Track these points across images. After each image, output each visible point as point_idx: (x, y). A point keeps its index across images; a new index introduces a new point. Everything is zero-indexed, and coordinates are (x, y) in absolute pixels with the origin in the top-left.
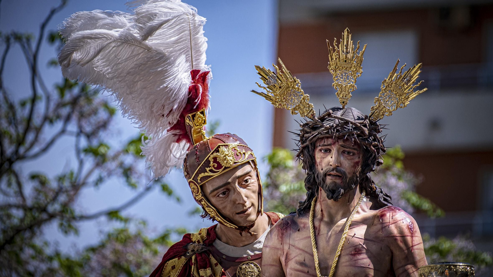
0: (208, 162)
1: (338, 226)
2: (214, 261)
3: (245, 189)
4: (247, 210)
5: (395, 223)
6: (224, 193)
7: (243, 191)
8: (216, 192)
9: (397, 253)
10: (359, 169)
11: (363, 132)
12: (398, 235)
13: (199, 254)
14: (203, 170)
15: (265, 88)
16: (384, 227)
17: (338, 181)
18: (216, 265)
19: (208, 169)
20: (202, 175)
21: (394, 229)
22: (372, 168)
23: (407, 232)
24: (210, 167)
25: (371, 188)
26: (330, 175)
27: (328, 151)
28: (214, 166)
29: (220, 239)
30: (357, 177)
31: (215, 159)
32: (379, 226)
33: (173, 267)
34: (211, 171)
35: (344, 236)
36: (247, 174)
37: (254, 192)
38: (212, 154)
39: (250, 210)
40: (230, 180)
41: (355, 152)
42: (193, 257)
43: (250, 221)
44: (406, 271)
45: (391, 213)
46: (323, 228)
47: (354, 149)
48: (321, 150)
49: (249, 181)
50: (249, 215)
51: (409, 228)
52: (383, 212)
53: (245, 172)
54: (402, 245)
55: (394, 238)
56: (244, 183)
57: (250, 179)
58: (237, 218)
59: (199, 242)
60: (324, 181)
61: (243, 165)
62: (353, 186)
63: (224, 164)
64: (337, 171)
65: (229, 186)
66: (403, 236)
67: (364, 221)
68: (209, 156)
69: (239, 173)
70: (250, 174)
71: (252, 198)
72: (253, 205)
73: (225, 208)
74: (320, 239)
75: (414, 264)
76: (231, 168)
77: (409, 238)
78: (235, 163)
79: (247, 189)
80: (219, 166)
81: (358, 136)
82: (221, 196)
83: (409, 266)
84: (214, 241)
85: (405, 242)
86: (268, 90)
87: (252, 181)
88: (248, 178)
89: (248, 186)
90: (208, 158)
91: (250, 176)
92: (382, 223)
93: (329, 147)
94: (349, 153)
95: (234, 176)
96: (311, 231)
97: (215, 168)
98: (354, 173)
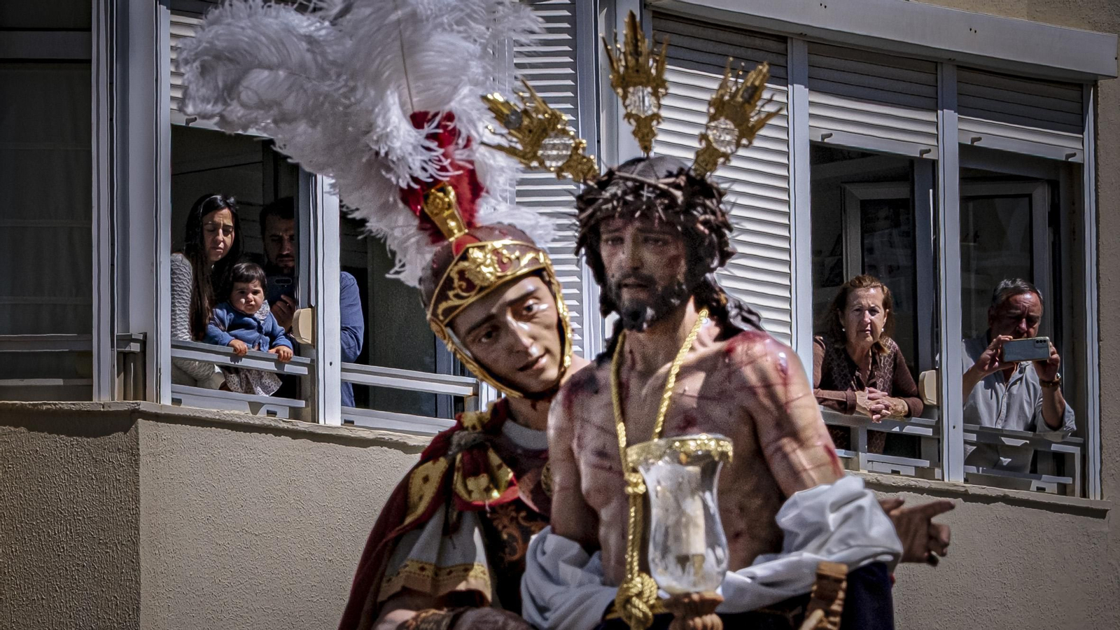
0: (450, 280)
1: (658, 378)
2: (495, 459)
3: (529, 324)
4: (537, 360)
5: (752, 361)
6: (488, 335)
7: (523, 329)
8: (473, 334)
9: (761, 418)
10: (683, 267)
11: (673, 199)
12: (759, 384)
13: (469, 449)
14: (443, 297)
15: (502, 135)
16: (733, 371)
17: (642, 295)
18: (500, 467)
19: (451, 294)
20: (443, 306)
21: (750, 375)
22: (709, 266)
23: (774, 377)
24: (453, 289)
25: (718, 301)
26: (626, 286)
27: (618, 241)
28: (460, 287)
29: (515, 420)
30: (680, 284)
31: (462, 273)
32: (725, 371)
33: (426, 479)
34: (458, 296)
35: (667, 395)
36: (529, 295)
37: (548, 327)
38: (456, 264)
39: (544, 361)
40: (494, 310)
41: (667, 237)
42: (459, 457)
43: (547, 382)
44: (780, 449)
45: (746, 346)
46: (634, 384)
47: (664, 233)
48: (607, 241)
49: (535, 308)
50: (542, 370)
51: (777, 370)
52: (731, 344)
53: (523, 292)
54: (766, 402)
55: (752, 390)
56: (525, 313)
57: (536, 304)
58: (521, 378)
59: (474, 427)
60: (619, 296)
61: (516, 280)
62: (675, 301)
63: (477, 282)
64: (637, 278)
65: (494, 322)
66: (768, 385)
67: (699, 365)
68: (451, 270)
69: (512, 294)
70: (535, 295)
71: (545, 338)
72: (547, 351)
73: (496, 361)
74: (629, 406)
75: (795, 434)
76: (492, 288)
77: (779, 390)
78: (500, 277)
79: (535, 323)
80: (470, 286)
81: (666, 208)
82: (484, 340)
83: (785, 441)
84: (502, 423)
85: (772, 396)
86: (510, 138)
87: (543, 306)
88: (531, 302)
89: (533, 317)
90: (449, 274)
91: (537, 298)
92: (728, 366)
93: (617, 234)
94: (656, 241)
95: (501, 301)
96: (614, 390)
97: (464, 291)
98: (673, 277)
